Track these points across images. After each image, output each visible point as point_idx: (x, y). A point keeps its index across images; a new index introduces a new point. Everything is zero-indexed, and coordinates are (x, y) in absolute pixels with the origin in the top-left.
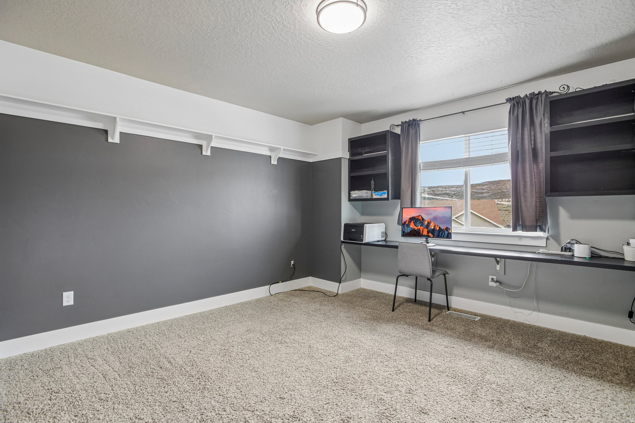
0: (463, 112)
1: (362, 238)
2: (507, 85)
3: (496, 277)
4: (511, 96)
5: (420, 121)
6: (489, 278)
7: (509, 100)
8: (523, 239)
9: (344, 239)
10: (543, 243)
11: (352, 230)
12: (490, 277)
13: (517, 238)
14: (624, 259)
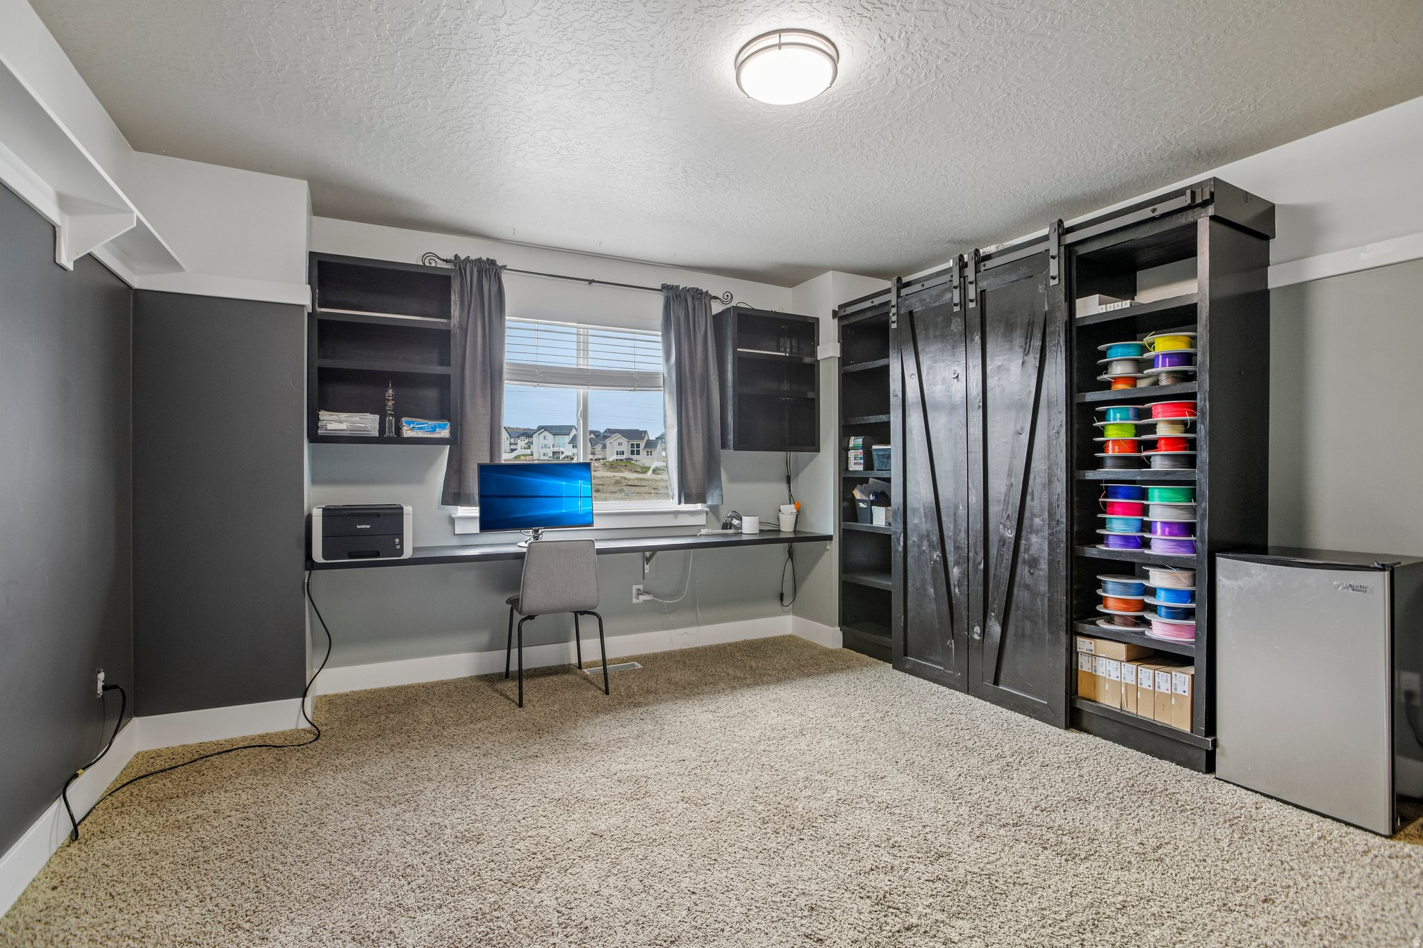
0: (591, 282)
1: (398, 547)
2: (664, 262)
3: (642, 586)
4: (670, 282)
5: (504, 267)
6: (632, 589)
7: (665, 288)
8: (680, 515)
9: (324, 557)
10: (701, 520)
11: (359, 527)
12: (635, 588)
13: (672, 515)
14: (779, 531)
